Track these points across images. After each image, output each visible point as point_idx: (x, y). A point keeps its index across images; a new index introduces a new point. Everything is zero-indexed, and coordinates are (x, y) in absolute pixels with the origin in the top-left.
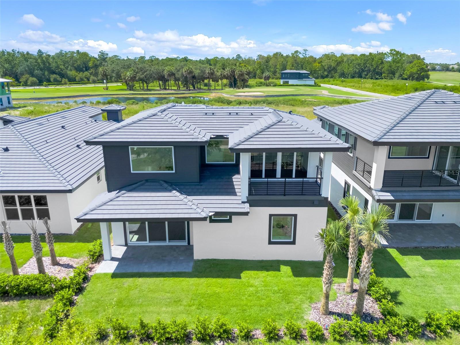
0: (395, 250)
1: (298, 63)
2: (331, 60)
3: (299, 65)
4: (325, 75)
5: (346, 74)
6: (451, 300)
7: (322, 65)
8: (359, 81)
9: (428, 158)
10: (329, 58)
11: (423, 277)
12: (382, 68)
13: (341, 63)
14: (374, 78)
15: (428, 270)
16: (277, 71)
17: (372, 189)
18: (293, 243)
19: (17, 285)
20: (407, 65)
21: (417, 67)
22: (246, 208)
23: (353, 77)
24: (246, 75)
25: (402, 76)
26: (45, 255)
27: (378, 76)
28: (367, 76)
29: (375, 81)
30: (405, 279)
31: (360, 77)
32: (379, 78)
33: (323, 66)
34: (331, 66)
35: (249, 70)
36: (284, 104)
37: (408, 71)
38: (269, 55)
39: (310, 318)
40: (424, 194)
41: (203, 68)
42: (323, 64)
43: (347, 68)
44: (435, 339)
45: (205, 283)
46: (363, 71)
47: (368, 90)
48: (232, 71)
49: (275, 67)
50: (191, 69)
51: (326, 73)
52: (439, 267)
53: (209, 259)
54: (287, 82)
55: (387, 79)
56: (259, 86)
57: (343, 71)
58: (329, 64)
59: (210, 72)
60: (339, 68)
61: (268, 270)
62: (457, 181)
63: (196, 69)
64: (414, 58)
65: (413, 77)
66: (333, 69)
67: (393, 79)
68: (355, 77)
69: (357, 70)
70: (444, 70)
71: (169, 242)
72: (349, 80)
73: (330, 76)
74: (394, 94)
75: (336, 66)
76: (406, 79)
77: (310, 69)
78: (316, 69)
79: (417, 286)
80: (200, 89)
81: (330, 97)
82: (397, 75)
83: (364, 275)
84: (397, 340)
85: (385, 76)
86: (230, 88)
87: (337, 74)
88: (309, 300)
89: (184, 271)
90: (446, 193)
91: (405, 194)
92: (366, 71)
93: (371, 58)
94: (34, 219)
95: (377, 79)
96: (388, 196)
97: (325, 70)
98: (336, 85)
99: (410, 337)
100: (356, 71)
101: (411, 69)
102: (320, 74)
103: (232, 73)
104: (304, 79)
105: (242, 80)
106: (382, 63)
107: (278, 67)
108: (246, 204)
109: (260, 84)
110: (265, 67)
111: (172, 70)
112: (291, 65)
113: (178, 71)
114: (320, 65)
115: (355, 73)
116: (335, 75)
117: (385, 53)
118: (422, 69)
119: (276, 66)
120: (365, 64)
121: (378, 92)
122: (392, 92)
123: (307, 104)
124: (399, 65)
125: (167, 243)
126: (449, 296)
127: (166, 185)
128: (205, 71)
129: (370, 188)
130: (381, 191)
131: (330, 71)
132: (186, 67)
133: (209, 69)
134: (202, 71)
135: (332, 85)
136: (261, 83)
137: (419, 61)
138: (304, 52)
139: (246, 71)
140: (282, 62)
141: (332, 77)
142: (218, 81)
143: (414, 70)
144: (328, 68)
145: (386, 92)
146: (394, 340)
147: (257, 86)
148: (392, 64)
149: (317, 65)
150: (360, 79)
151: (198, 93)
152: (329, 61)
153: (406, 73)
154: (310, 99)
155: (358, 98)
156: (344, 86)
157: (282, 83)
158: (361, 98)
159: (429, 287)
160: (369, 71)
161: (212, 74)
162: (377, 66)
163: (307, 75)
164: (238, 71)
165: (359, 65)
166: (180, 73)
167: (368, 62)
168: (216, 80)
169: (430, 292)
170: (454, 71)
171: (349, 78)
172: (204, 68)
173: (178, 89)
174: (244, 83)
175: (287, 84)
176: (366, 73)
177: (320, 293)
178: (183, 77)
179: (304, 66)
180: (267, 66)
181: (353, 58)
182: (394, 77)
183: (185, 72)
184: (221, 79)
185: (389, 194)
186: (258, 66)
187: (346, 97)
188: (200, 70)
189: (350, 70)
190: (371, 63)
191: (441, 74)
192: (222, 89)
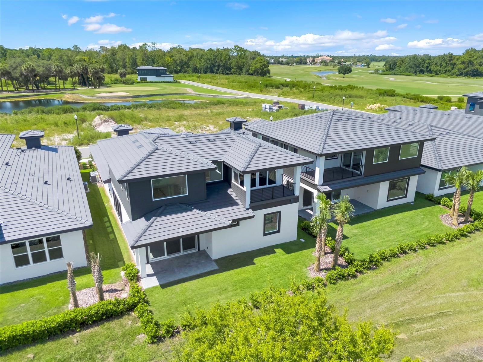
0: (332, 223)
1: (147, 56)
2: (182, 54)
3: (150, 59)
4: (178, 69)
5: (199, 69)
6: (375, 246)
7: (173, 60)
8: (213, 76)
9: (338, 158)
10: (179, 53)
11: (355, 236)
12: (230, 64)
13: (191, 58)
14: (224, 73)
15: (355, 231)
16: (127, 66)
17: (317, 185)
18: (279, 231)
19: (96, 313)
20: (251, 61)
21: (259, 63)
22: (251, 213)
23: (206, 72)
24: (101, 72)
25: (248, 71)
26: (82, 288)
27: (228, 71)
28: (218, 71)
29: (227, 76)
30: (347, 239)
31: (212, 72)
32: (229, 73)
33: (175, 61)
34: (183, 61)
35: (103, 67)
36: (165, 107)
37: (253, 67)
38: (113, 47)
39: (311, 276)
40: (346, 183)
41: (47, 65)
42: (175, 59)
43: (198, 63)
44: (377, 268)
45: (234, 273)
46: (214, 66)
47: (226, 87)
48: (83, 68)
49: (123, 61)
50: (33, 66)
51: (179, 68)
52: (360, 228)
53: (223, 257)
54: (146, 79)
55: (236, 74)
56: (115, 83)
57: (195, 65)
58: (180, 58)
59: (57, 69)
60: (191, 63)
61: (269, 254)
62: (359, 172)
63: (39, 66)
64: (255, 55)
65: (258, 72)
66: (185, 64)
67: (241, 74)
68: (208, 72)
69: (209, 66)
70: (276, 63)
71: (183, 252)
72: (203, 75)
73: (183, 71)
74: (250, 91)
75: (187, 60)
76: (252, 74)
77: (162, 64)
78: (168, 63)
79: (355, 242)
80: (45, 89)
81: (197, 95)
82: (244, 70)
83: (340, 240)
84: (360, 274)
85: (234, 71)
86: (82, 86)
87: (190, 69)
88: (304, 266)
89: (213, 269)
90: (356, 181)
91: (336, 185)
92: (216, 66)
93: (220, 53)
94: (45, 260)
95: (227, 74)
96: (327, 189)
97: (177, 65)
98: (194, 81)
99: (365, 271)
100: (207, 66)
101: (255, 65)
102: (173, 68)
103: (84, 70)
104: (162, 76)
105: (98, 79)
106: (229, 58)
107: (127, 60)
108: (249, 210)
109: (115, 82)
110: (112, 60)
111: (6, 67)
112: (141, 59)
113: (15, 68)
114: (172, 59)
115: (207, 68)
116: (188, 70)
117: (230, 49)
118: (264, 65)
119: (125, 59)
120: (215, 59)
121: (236, 89)
122: (248, 89)
123: (187, 106)
124: (244, 61)
125: (182, 253)
126: (372, 243)
127: (185, 206)
128: (50, 68)
129: (315, 185)
130: (323, 185)
131: (182, 65)
132: (25, 64)
133: (56, 67)
134: (46, 68)
135: (189, 80)
136: (117, 80)
137: (261, 58)
138: (153, 45)
139: (100, 68)
140: (131, 55)
141: (185, 72)
142: (66, 80)
143: (258, 66)
144: (180, 62)
145: (243, 89)
146: (359, 275)
147: (113, 84)
148: (239, 60)
149: (168, 59)
150: (212, 75)
151: (46, 94)
152: (180, 55)
153: (252, 69)
154: (179, 98)
155: (224, 96)
156: (203, 82)
157: (139, 80)
158: (225, 96)
159: (361, 241)
160: (219, 66)
161: (61, 72)
162: (225, 62)
163: (165, 71)
164: (92, 69)
165: (209, 60)
166: (18, 71)
167: (217, 58)
168: (64, 78)
169: (363, 243)
170: (284, 64)
171: (202, 73)
172: (49, 65)
173: (16, 90)
174: (100, 82)
175: (145, 81)
176: (217, 69)
177: (308, 260)
178: (23, 76)
179: (155, 60)
180: (114, 59)
181: (202, 52)
182: (242, 72)
183: (25, 70)
184: (72, 77)
185: (327, 187)
186: (105, 60)
187: (213, 96)
188: (43, 67)
189: (202, 65)
190: (221, 59)
191: (275, 67)
192: (74, 89)
